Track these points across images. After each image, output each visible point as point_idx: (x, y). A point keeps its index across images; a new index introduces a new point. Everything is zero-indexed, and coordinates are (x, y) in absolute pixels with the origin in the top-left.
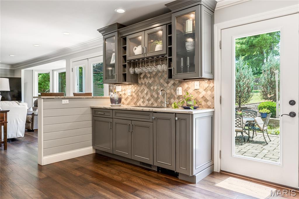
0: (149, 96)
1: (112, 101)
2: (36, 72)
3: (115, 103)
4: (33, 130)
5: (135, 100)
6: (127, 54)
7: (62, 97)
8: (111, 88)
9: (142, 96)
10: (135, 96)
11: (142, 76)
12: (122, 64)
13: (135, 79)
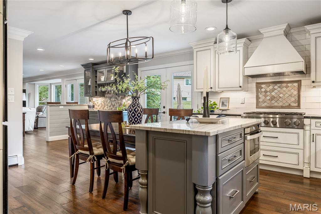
0: (110, 104)
1: (89, 107)
2: (37, 85)
3: (91, 108)
4: (37, 128)
5: (103, 106)
6: (98, 80)
7: (60, 105)
8: (90, 99)
9: (107, 104)
10: (103, 104)
11: (107, 93)
12: (95, 86)
13: (103, 94)
